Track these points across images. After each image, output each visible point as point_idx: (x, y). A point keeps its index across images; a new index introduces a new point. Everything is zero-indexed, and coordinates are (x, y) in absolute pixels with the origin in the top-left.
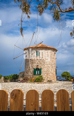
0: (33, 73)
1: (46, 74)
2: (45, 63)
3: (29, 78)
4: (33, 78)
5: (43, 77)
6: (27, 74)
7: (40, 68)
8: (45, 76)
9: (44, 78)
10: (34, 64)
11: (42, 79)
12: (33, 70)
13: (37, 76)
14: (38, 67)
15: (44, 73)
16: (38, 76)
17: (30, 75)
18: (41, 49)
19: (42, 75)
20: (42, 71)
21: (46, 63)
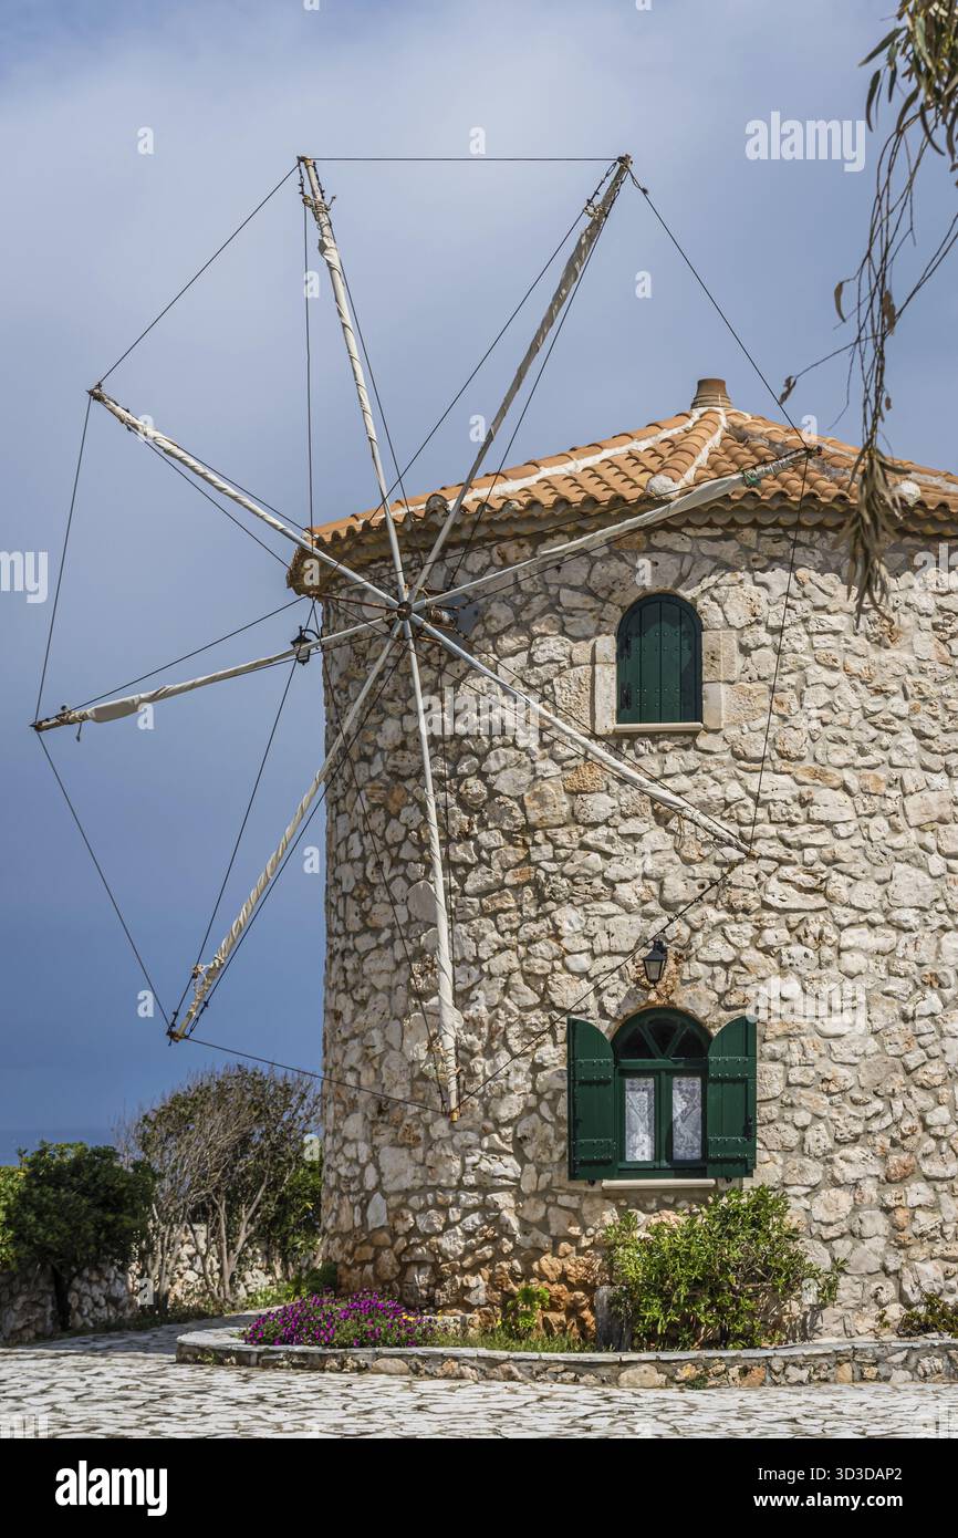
0: (550, 1136)
1: (856, 1163)
2: (838, 885)
3: (452, 1244)
4: (547, 1262)
5: (793, 1219)
6: (391, 1159)
7: (716, 1020)
8: (844, 1199)
9: (818, 1257)
10: (568, 918)
11: (782, 1274)
12: (552, 1054)
13: (640, 1199)
14: (683, 999)
15: (819, 1137)
16: (667, 1200)
17: (485, 1186)
18: (728, 550)
19: (768, 1170)
20: (770, 1079)
21: (866, 894)
